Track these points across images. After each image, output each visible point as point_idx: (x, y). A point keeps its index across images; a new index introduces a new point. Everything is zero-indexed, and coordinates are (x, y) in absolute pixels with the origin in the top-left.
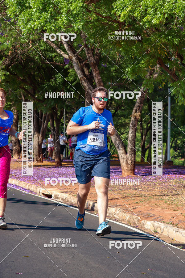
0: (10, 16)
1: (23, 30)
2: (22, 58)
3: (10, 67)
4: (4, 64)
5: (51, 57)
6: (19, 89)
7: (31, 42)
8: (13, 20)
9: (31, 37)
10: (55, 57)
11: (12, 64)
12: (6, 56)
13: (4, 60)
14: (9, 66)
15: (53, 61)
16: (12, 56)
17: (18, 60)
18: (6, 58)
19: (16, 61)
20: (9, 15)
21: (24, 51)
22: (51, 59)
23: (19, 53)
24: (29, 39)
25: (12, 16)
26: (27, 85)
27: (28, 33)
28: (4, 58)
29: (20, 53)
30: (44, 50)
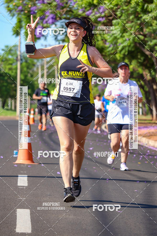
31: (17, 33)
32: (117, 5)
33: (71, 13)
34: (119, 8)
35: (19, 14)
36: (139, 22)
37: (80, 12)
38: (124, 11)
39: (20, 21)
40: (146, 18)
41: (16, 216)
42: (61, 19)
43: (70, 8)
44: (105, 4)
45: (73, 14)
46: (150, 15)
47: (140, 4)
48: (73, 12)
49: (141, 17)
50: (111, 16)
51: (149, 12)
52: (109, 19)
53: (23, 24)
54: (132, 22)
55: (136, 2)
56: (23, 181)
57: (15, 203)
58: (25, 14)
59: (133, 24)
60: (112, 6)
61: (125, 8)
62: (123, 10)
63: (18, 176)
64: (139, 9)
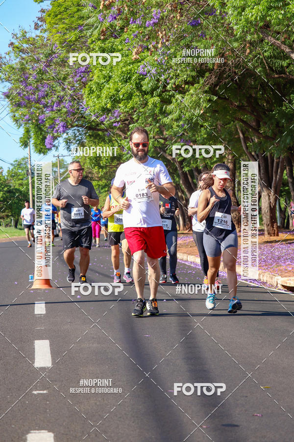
0: (213, 5)
1: (235, 27)
2: (235, 72)
3: (218, 87)
4: (207, 84)
5: (282, 66)
6: (234, 122)
7: (248, 45)
8: (219, 11)
9: (249, 38)
10: (287, 67)
11: (221, 82)
12: (211, 71)
13: (207, 77)
14: (216, 86)
15: (285, 73)
16: (219, 70)
17: (229, 76)
18: (210, 73)
19: (226, 78)
20: (211, 4)
21: (238, 61)
22: (282, 70)
23: (231, 63)
24: (245, 40)
25: (217, 6)
26: (247, 115)
27: (243, 31)
28: (207, 74)
29: (233, 64)
30: (271, 57)
31: (25, 144)
32: (133, 108)
33: (83, 119)
34: (135, 111)
35: (26, 124)
36: (158, 125)
37: (93, 118)
38: (140, 114)
39: (28, 131)
40: (166, 120)
41: (34, 348)
42: (72, 126)
43: (81, 114)
44: (120, 107)
45: (86, 120)
46: (170, 117)
47: (158, 105)
48: (84, 118)
49: (160, 119)
50: (127, 120)
51: (168, 114)
52: (125, 124)
53: (32, 134)
54: (150, 125)
55: (153, 104)
56: (40, 309)
57: (32, 334)
58: (33, 124)
59: (151, 127)
60: (127, 110)
61: (142, 110)
62: (140, 112)
63: (34, 304)
64: (157, 111)
